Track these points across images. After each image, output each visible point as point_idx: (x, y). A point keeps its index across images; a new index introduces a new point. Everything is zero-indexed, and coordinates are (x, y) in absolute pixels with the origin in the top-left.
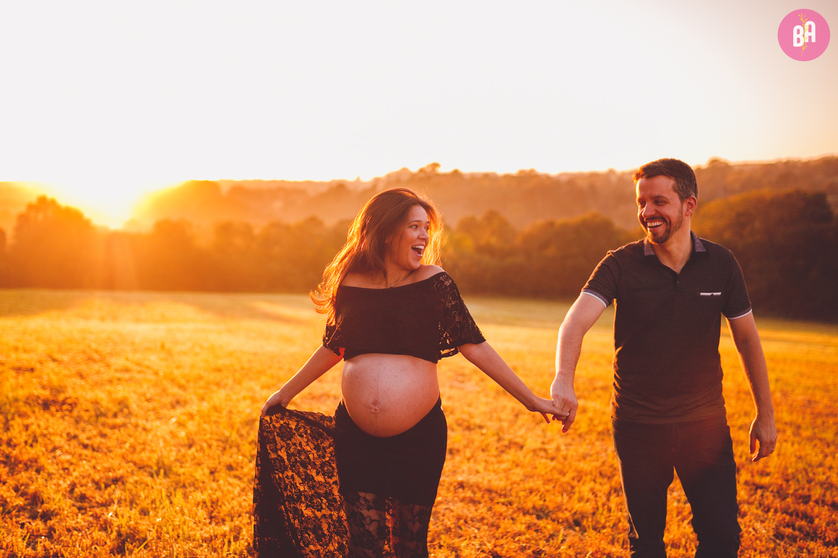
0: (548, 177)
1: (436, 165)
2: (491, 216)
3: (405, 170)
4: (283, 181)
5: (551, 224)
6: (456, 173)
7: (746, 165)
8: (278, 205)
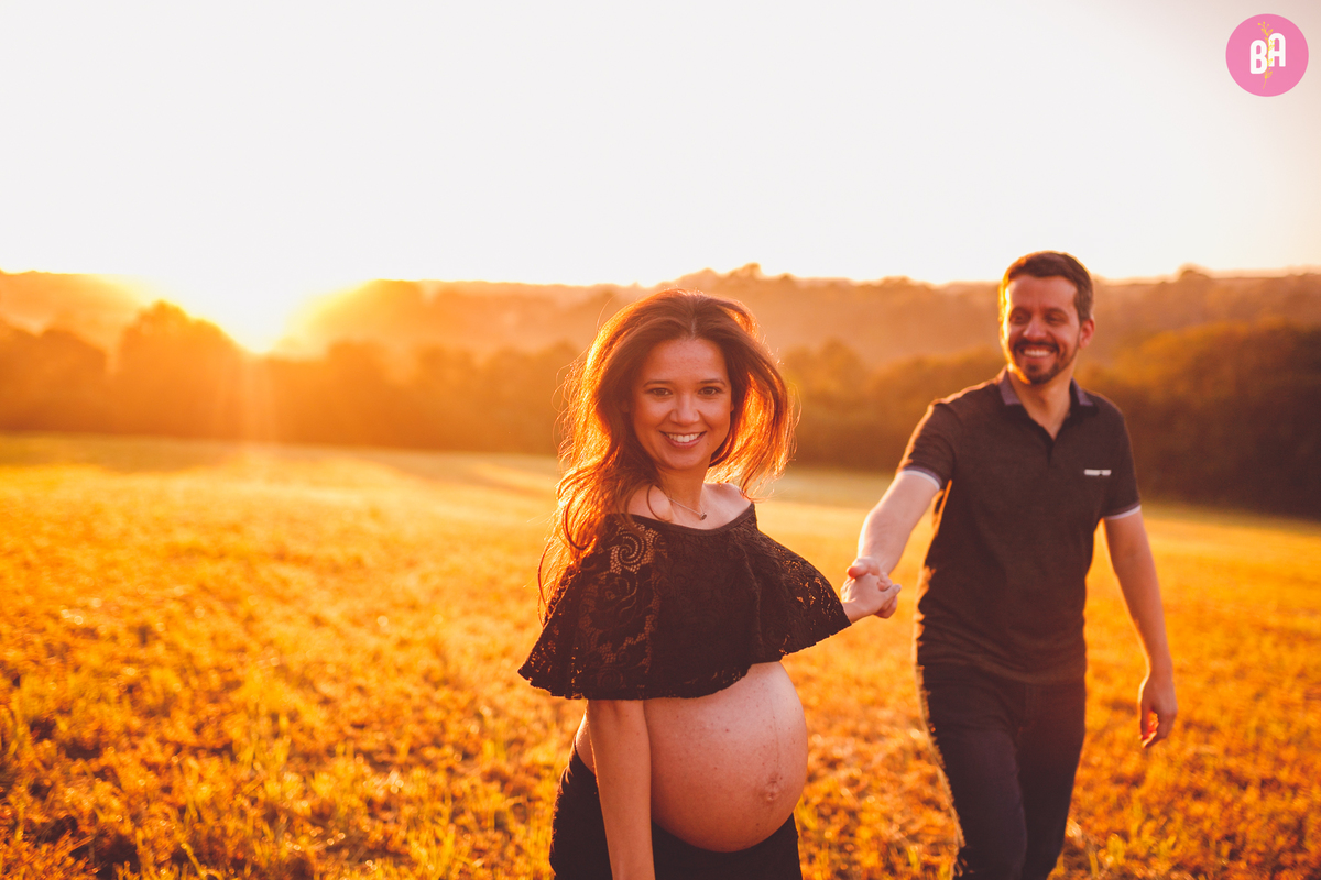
0: (925, 289)
1: (754, 267)
2: (833, 348)
3: (707, 272)
4: (519, 285)
5: (919, 364)
6: (786, 280)
7: (1239, 279)
8: (510, 318)
